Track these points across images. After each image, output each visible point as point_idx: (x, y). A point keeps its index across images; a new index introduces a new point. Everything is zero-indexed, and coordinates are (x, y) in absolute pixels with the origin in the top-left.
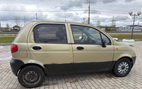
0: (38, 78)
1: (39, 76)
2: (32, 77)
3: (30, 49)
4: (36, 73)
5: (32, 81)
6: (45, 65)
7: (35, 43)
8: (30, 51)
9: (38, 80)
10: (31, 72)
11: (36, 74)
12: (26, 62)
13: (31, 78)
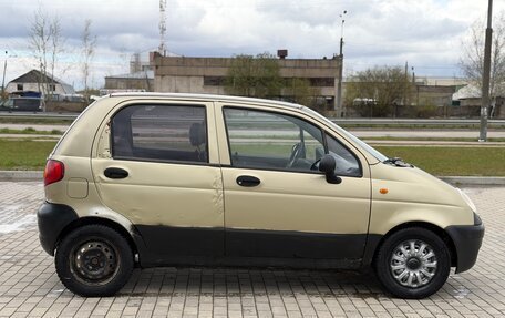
0: (114, 269)
1: (116, 262)
2: (95, 262)
3: (96, 176)
4: (106, 250)
5: (94, 273)
6: (135, 227)
7: (112, 160)
8: (98, 180)
9: (111, 274)
10: (95, 245)
11: (108, 255)
12: (82, 212)
13: (91, 264)
